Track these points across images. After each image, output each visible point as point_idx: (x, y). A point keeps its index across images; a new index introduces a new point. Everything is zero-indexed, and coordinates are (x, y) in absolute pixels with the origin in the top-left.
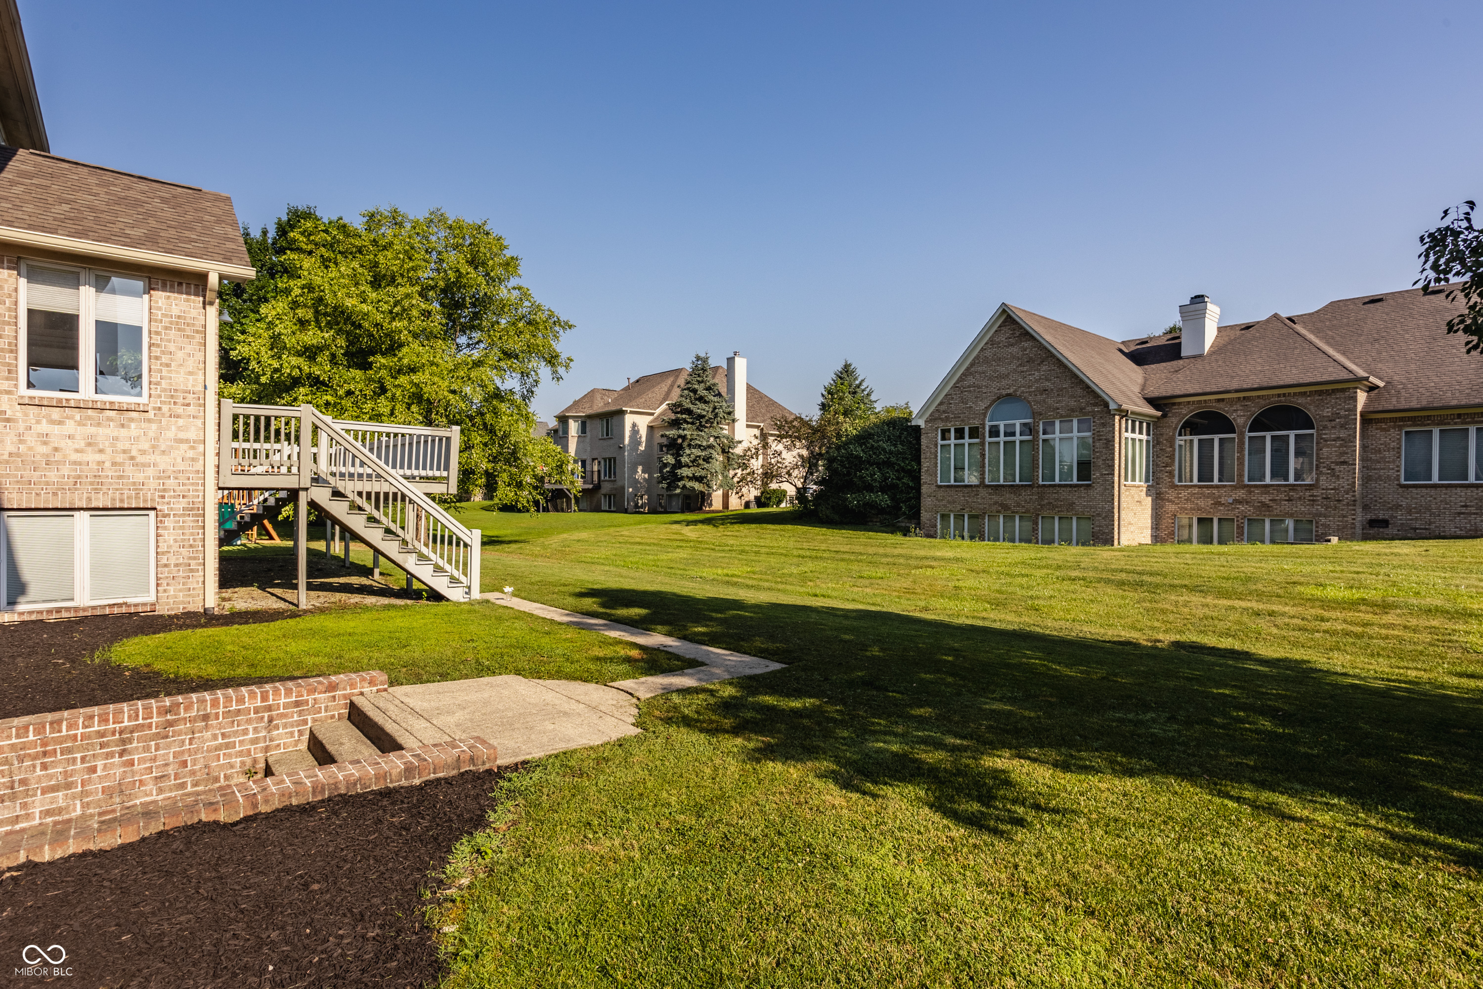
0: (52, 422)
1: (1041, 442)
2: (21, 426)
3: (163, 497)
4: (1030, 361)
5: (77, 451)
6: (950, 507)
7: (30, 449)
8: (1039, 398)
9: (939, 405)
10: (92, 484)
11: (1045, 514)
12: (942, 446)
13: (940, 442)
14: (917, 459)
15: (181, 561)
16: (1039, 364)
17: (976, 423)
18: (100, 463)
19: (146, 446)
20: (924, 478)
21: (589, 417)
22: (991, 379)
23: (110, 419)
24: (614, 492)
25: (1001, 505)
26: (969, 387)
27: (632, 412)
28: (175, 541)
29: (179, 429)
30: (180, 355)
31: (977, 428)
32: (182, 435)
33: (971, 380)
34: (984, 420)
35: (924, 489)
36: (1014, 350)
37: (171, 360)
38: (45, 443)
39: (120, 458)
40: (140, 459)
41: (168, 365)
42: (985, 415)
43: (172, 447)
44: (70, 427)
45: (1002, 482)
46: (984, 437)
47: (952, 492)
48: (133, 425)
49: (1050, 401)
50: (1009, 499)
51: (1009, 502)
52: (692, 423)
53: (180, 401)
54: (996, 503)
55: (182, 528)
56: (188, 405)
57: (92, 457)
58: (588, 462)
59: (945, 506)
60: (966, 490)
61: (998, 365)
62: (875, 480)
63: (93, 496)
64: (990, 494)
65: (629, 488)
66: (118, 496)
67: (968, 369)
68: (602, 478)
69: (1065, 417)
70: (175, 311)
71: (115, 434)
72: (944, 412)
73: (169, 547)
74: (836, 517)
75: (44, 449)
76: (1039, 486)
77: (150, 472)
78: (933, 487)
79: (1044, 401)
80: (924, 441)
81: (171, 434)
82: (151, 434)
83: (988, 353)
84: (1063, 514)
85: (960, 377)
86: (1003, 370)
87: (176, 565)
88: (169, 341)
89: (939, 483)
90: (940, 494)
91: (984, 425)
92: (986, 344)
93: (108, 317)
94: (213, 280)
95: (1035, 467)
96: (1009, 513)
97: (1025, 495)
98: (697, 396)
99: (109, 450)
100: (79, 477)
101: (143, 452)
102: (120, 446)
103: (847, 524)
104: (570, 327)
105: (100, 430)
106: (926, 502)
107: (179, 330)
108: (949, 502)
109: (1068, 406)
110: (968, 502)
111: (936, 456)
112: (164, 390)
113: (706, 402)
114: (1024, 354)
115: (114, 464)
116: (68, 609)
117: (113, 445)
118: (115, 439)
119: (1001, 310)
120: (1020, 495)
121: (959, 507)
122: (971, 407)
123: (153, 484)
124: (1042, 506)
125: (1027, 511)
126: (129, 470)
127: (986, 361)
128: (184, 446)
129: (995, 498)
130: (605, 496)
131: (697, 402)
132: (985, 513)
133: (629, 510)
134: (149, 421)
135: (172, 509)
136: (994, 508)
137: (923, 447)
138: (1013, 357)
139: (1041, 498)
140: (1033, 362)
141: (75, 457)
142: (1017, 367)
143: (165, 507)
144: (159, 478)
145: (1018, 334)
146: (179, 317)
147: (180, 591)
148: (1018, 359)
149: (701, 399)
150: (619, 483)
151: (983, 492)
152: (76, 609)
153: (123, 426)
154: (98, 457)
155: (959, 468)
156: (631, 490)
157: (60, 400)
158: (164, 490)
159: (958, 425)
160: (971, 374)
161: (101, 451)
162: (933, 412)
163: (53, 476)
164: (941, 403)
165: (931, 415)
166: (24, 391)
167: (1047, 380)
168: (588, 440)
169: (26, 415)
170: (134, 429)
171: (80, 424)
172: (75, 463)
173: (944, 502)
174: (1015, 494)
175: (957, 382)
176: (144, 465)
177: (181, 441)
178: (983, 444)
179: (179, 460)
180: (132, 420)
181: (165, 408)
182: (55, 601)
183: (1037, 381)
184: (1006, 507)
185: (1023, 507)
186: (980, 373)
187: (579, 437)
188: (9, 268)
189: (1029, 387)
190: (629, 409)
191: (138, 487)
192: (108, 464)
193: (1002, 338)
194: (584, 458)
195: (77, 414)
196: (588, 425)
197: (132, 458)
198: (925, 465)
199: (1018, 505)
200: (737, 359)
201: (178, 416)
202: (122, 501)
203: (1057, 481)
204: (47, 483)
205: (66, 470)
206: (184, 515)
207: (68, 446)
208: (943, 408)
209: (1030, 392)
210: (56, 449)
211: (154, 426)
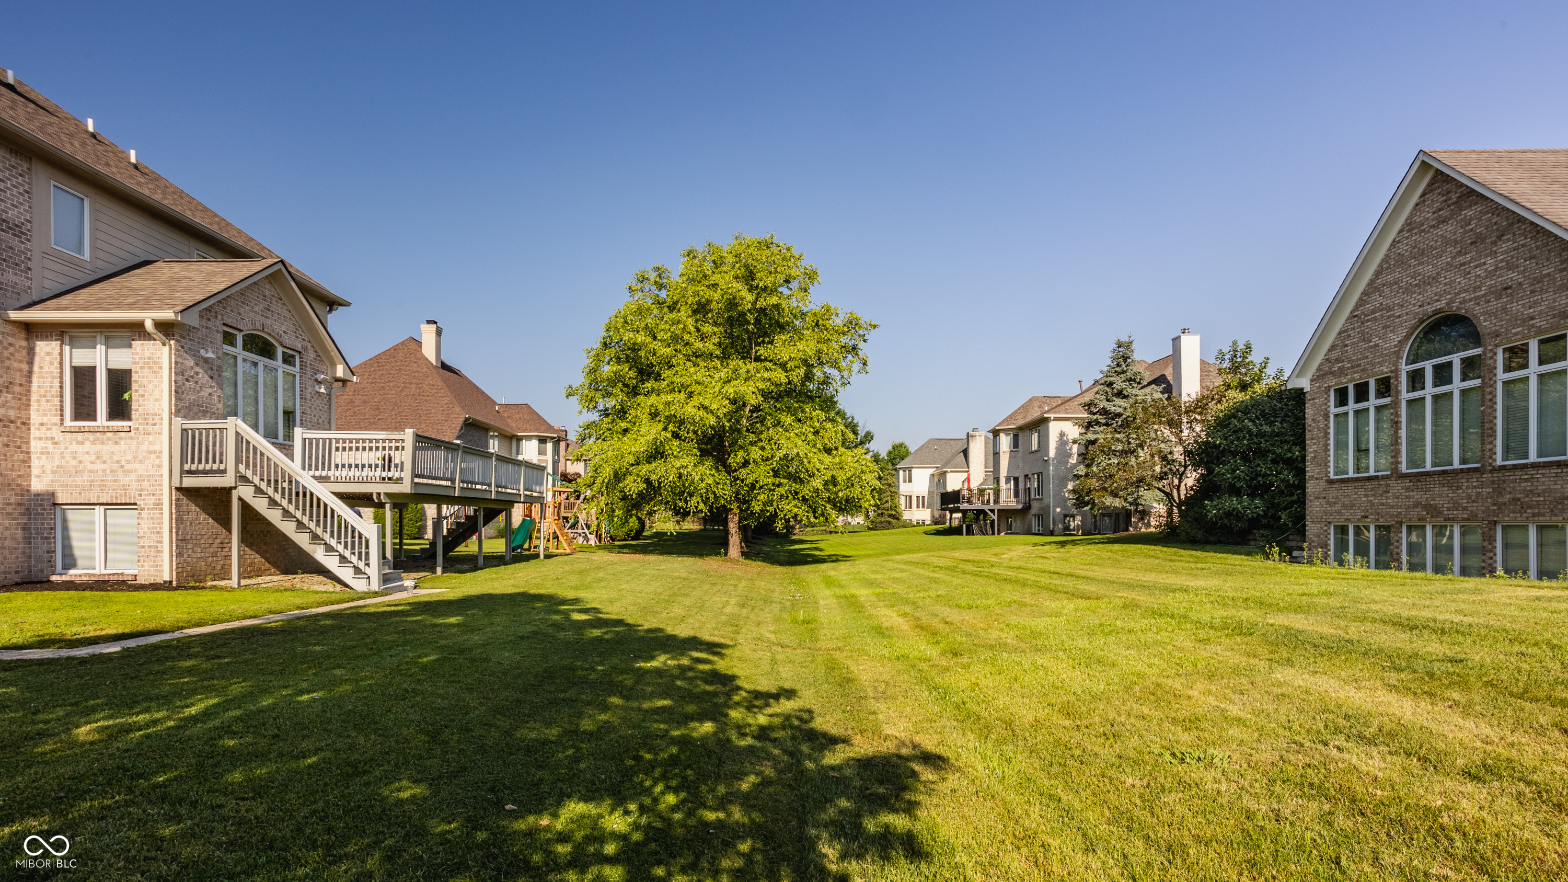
0: (79, 443)
1: (1499, 386)
2: (62, 446)
3: (140, 495)
4: (1478, 240)
5: (92, 463)
6: (1347, 514)
7: (67, 462)
8: (1494, 304)
9: (1330, 350)
10: (100, 486)
11: (1507, 520)
12: (1336, 416)
13: (1333, 410)
14: (1301, 441)
15: (152, 544)
16: (1494, 243)
17: (1385, 370)
18: (104, 471)
19: (129, 457)
20: (1311, 469)
21: (1021, 428)
22: (1408, 291)
23: (109, 439)
24: (1041, 512)
25: (1427, 507)
26: (1374, 312)
27: (1056, 419)
28: (148, 528)
29: (150, 443)
30: (150, 386)
31: (1388, 378)
32: (152, 448)
33: (1377, 300)
34: (1396, 364)
35: (1311, 487)
36: (1448, 229)
37: (145, 391)
38: (75, 458)
39: (115, 467)
40: (127, 467)
41: (143, 396)
42: (1398, 355)
43: (145, 457)
44: (87, 446)
45: (1428, 467)
46: (1398, 392)
47: (1349, 489)
48: (122, 442)
49: (1515, 307)
50: (1440, 496)
51: (1439, 501)
52: (1107, 425)
53: (150, 422)
54: (1416, 505)
55: (152, 518)
56: (155, 424)
57: (99, 467)
58: (1021, 480)
59: (1339, 512)
60: (1369, 485)
61: (1420, 264)
62: (1238, 477)
63: (101, 494)
64: (1408, 489)
65: (1055, 507)
66: (114, 494)
67: (1372, 282)
68: (1033, 497)
69: (1547, 331)
70: (147, 354)
71: (112, 449)
72: (1338, 360)
73: (145, 533)
74: (1200, 535)
75: (74, 462)
76: (1495, 470)
77: (133, 476)
78: (1323, 483)
79: (1504, 309)
80: (1309, 412)
81: (144, 448)
82: (133, 448)
83: (1403, 248)
84: (1545, 520)
85: (1361, 299)
86: (1428, 270)
87: (149, 547)
88: (143, 377)
89: (1332, 476)
90: (1333, 493)
91: (1396, 372)
92: (1401, 231)
93: (113, 365)
94: (149, 325)
95: (1487, 434)
96: (1440, 521)
97: (1468, 486)
98: (1115, 391)
99: (109, 461)
100: (93, 481)
101: (128, 462)
102: (116, 458)
103: (1215, 543)
104: (875, 327)
105: (104, 447)
106: (1314, 508)
107: (150, 368)
108: (1345, 506)
109: (1553, 308)
110: (1372, 504)
111: (1327, 434)
112: (140, 415)
113: (1125, 397)
114: (1466, 232)
115: (112, 471)
116: (90, 575)
117: (111, 458)
118: (112, 453)
119: (1418, 164)
120: (1458, 488)
121: (1360, 514)
122: (1377, 345)
123: (134, 485)
124: (1501, 506)
125: (1472, 517)
126: (120, 476)
127: (1401, 261)
128: (153, 456)
129: (1416, 495)
130: (1035, 515)
131: (1114, 398)
132: (1401, 523)
133: (1056, 533)
134: (131, 438)
135: (146, 504)
136: (1415, 513)
137: (1309, 421)
138: (1447, 242)
139: (1499, 492)
140: (1483, 240)
141: (90, 467)
142: (1454, 258)
143: (142, 503)
144: (138, 481)
145: (1454, 197)
146: (149, 358)
147: (152, 566)
148: (1456, 242)
149: (1120, 394)
150: (1045, 502)
151: (1396, 487)
152: (94, 575)
153: (116, 443)
154: (103, 467)
155: (1362, 451)
156: (1058, 510)
157: (80, 427)
158: (141, 490)
159: (1358, 378)
160: (1377, 289)
161: (104, 462)
162: (1321, 364)
163: (79, 481)
164: (1333, 348)
165: (1318, 369)
166: (68, 422)
167: (1511, 267)
168: (1020, 454)
169: (65, 439)
170: (123, 445)
171: (93, 443)
172: (90, 471)
173: (1338, 507)
174: (1450, 487)
175: (1356, 308)
176: (130, 471)
177: (150, 452)
178: (1395, 405)
179: (150, 467)
180: (121, 438)
181: (141, 428)
182: (88, 569)
183: (1490, 275)
184: (1433, 511)
185: (1465, 509)
186: (1391, 285)
187: (1011, 451)
188: (56, 340)
189: (1476, 289)
190: (1052, 416)
191: (125, 487)
192: (108, 472)
193: (1427, 214)
194: (1017, 475)
195: (91, 437)
196: (1020, 438)
197: (122, 467)
198: (1312, 448)
199: (1456, 506)
200: (1184, 338)
201: (149, 434)
202: (117, 498)
203: (1533, 457)
204: (76, 486)
205: (86, 477)
206: (153, 509)
207: (87, 459)
208: (1335, 354)
209: (1478, 298)
210: (80, 462)
211: (135, 442)
